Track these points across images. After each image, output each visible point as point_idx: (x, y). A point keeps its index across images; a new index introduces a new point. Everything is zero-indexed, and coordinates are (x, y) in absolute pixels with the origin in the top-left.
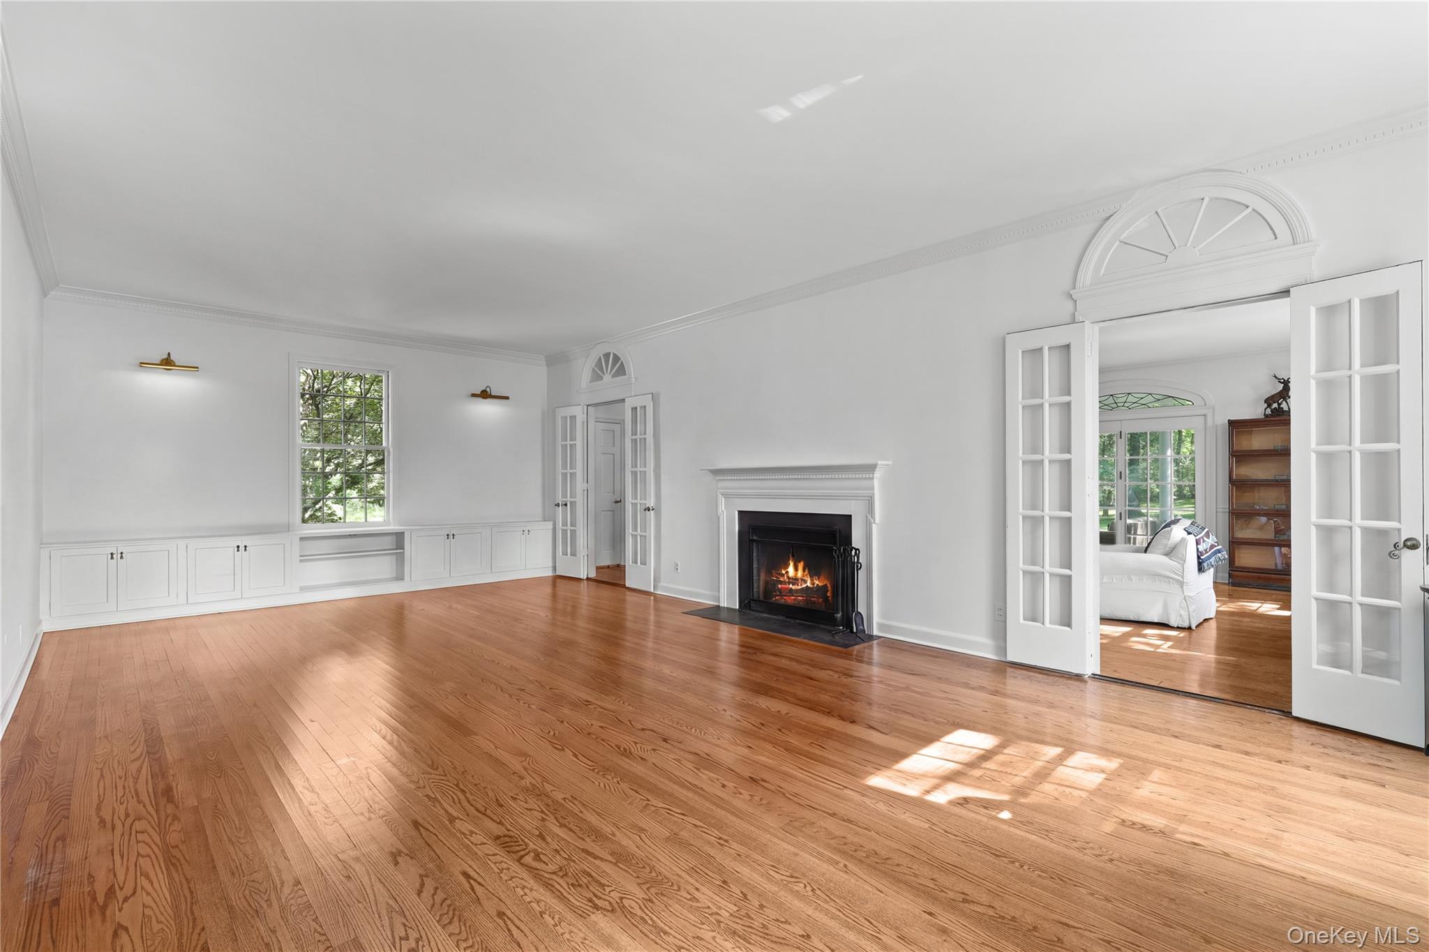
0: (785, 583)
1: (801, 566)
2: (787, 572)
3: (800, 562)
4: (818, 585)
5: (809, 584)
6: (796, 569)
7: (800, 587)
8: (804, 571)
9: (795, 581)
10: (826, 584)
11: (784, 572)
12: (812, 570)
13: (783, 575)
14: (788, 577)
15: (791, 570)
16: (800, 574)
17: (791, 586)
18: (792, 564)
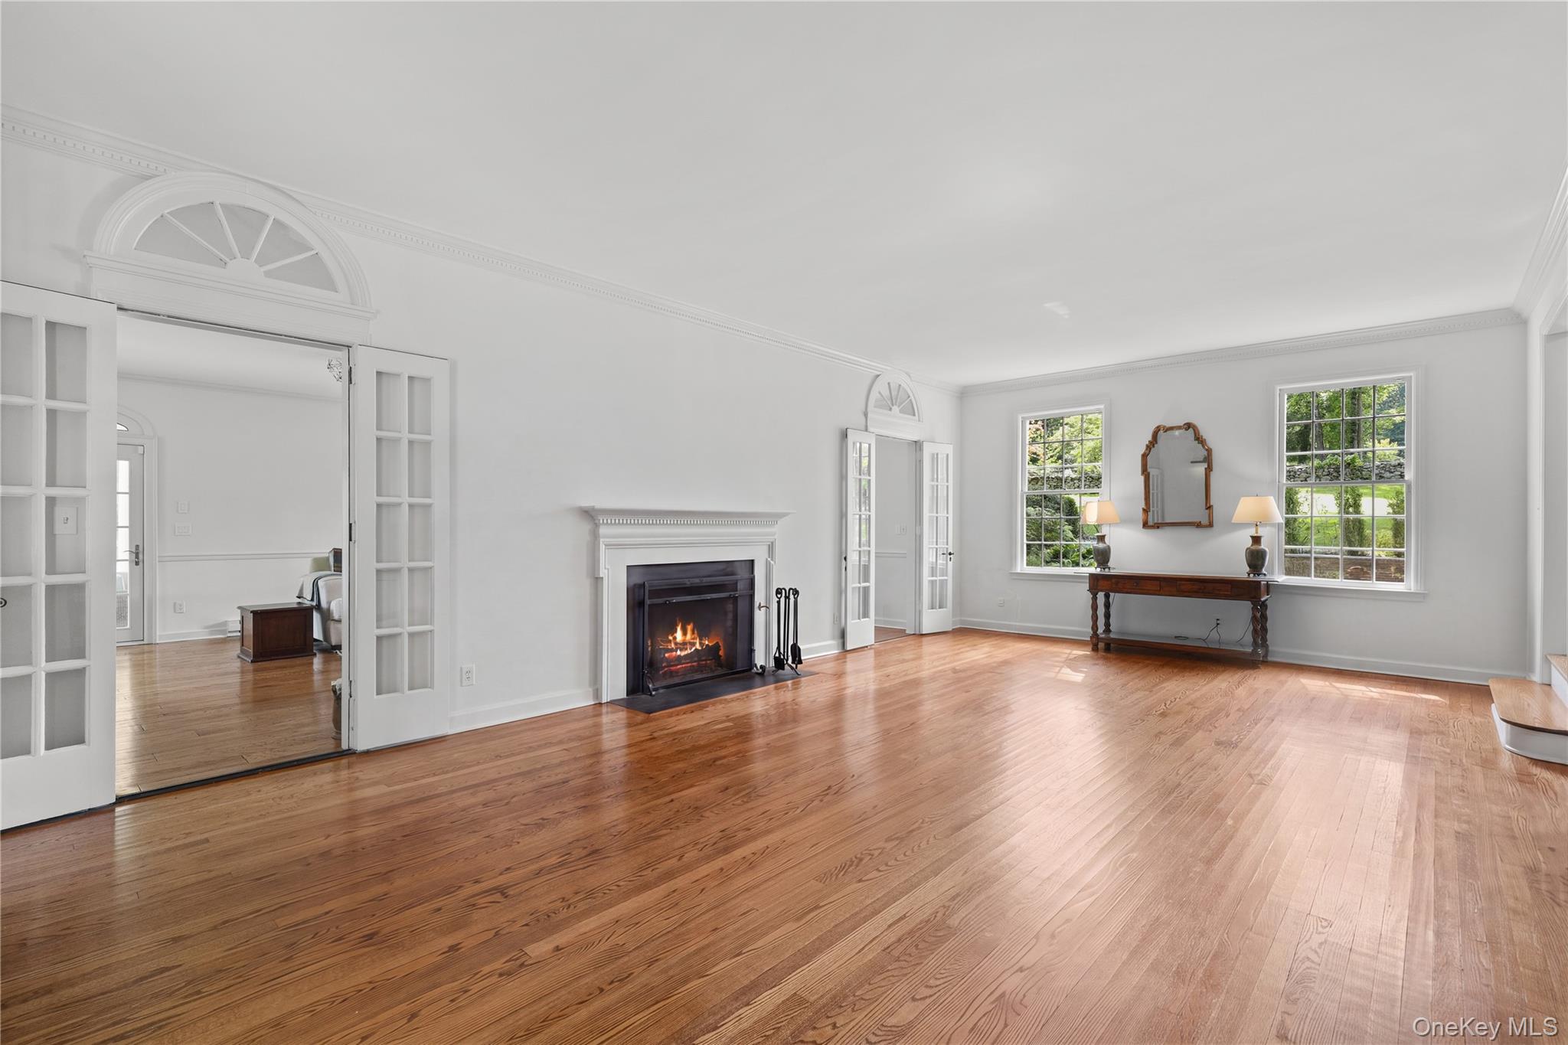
0: (672, 650)
1: (689, 628)
2: (675, 638)
3: (689, 625)
4: (707, 645)
5: (698, 646)
6: (685, 633)
7: (689, 651)
8: (693, 633)
9: (683, 645)
10: (717, 643)
11: (671, 638)
12: (702, 632)
13: (670, 641)
14: (676, 644)
15: (679, 635)
16: (689, 637)
17: (679, 653)
18: (679, 629)
